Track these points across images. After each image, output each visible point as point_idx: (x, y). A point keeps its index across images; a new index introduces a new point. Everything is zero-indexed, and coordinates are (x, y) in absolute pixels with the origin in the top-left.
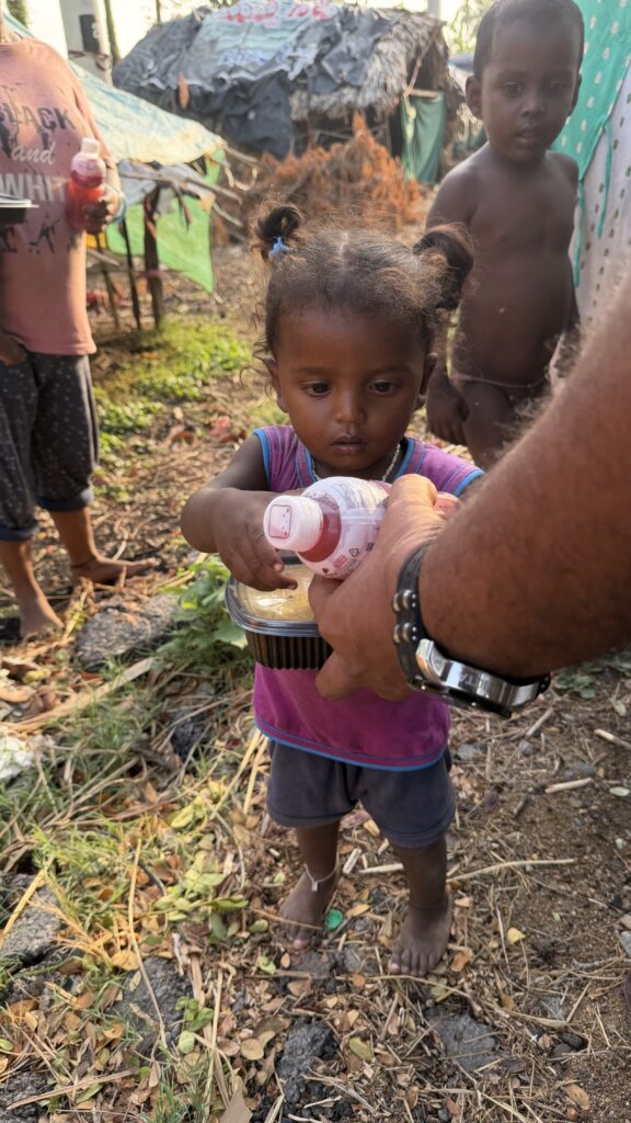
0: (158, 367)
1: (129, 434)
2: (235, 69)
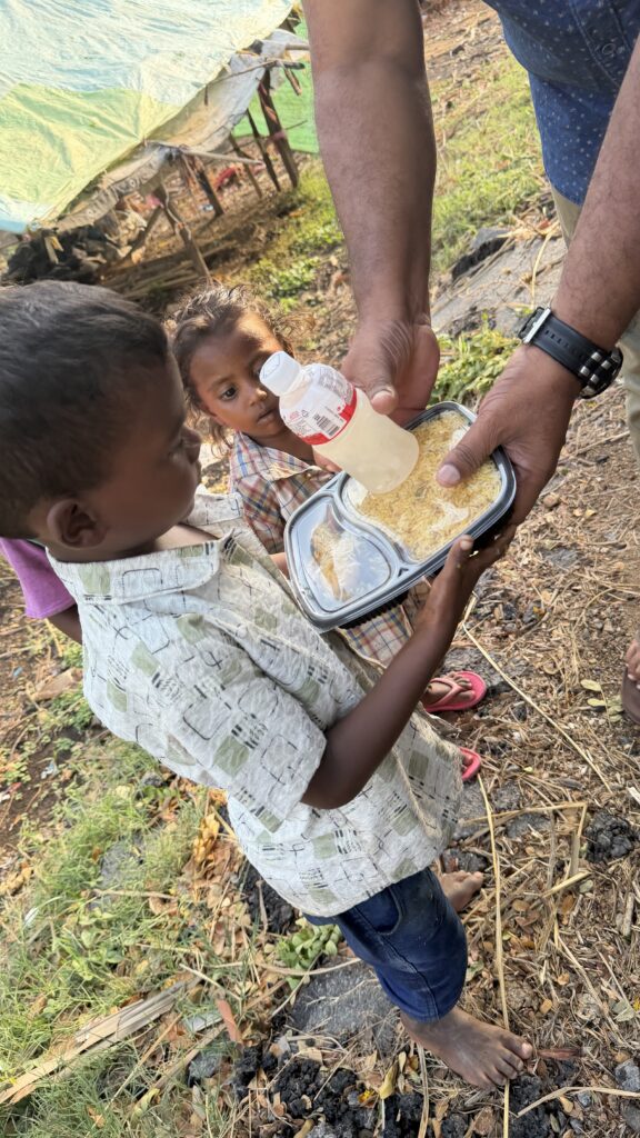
0: (306, 223)
1: (300, 292)
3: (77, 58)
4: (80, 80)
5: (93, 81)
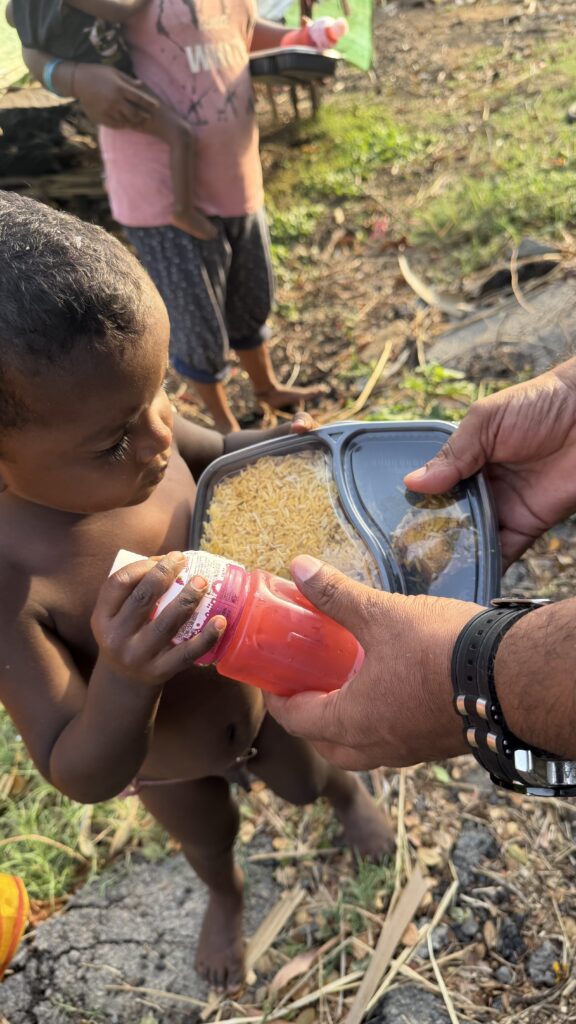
0: (318, 162)
1: (293, 243)
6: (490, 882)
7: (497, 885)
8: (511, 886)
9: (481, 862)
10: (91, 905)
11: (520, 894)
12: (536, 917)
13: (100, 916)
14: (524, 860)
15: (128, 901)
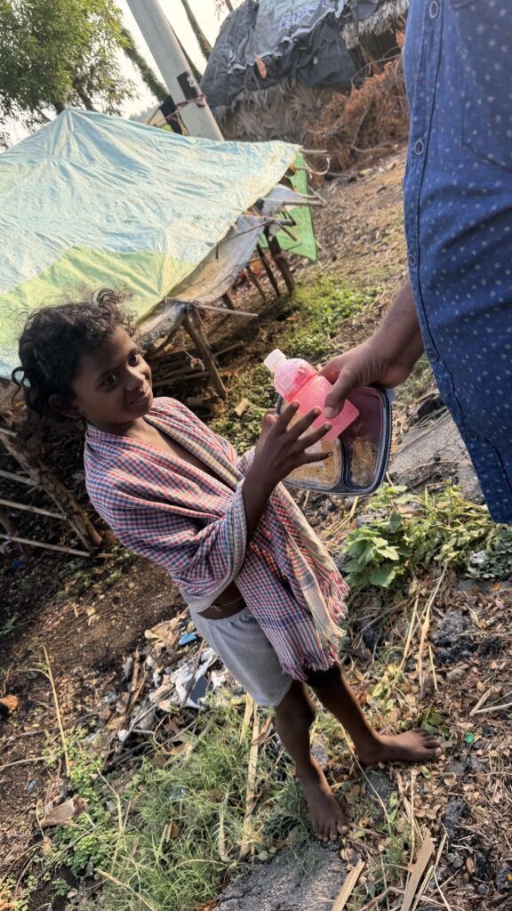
0: (299, 329)
2: (293, 28)
3: (118, 221)
4: (119, 242)
5: (129, 243)
6: (467, 833)
7: (472, 834)
8: (479, 832)
9: (460, 820)
10: (233, 897)
11: (485, 836)
12: (496, 849)
13: (239, 902)
14: (485, 815)
15: (254, 890)
